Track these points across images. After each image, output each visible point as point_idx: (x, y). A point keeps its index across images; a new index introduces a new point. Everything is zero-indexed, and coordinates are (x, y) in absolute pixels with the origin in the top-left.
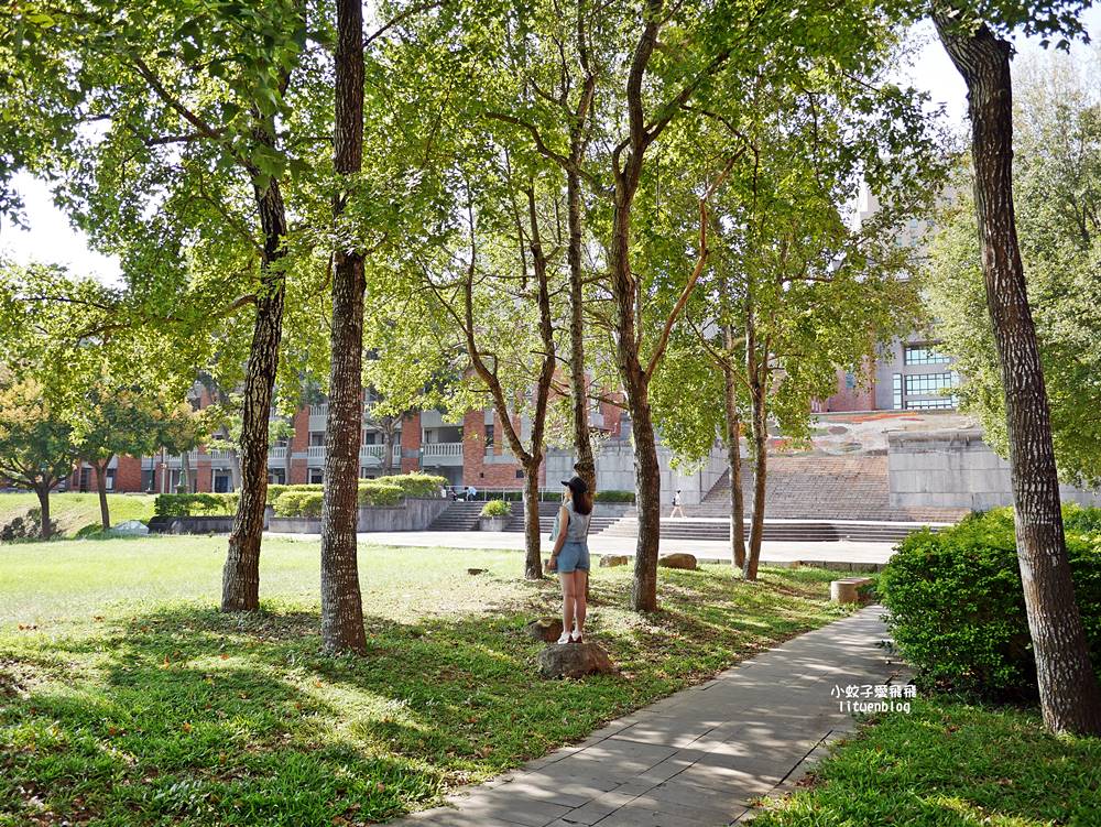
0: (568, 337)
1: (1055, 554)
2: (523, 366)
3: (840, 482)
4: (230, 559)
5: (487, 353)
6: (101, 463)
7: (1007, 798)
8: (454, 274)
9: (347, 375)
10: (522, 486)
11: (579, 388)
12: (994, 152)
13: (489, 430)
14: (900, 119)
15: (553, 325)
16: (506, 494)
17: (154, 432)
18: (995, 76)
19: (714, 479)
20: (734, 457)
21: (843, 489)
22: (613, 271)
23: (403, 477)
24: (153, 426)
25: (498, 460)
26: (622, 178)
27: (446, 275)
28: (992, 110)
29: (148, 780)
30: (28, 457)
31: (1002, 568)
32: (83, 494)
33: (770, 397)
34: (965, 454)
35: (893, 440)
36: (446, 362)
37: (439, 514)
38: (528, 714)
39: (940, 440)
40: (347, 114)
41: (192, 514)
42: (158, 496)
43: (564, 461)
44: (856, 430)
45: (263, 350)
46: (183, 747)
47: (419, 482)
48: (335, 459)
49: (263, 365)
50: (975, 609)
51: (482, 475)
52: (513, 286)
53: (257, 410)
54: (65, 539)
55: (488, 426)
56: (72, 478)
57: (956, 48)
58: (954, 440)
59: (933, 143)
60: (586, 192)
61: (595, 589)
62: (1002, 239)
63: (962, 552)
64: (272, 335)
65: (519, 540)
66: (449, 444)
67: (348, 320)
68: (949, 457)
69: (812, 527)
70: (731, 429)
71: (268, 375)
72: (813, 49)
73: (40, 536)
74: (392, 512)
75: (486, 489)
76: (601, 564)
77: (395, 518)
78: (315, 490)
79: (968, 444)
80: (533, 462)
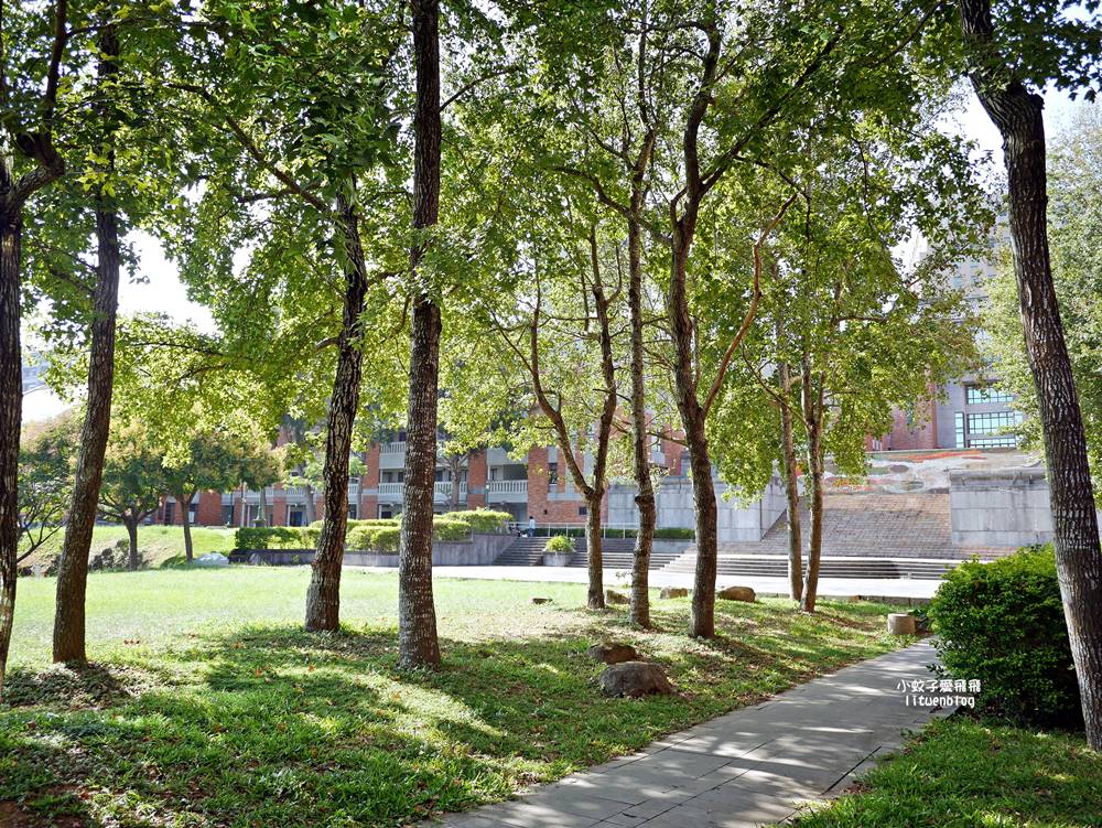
0: (628, 377)
1: (1094, 578)
2: (585, 404)
3: (902, 520)
4: (313, 582)
5: (552, 392)
6: (186, 498)
7: (1045, 806)
8: (520, 318)
9: (423, 410)
10: (585, 523)
11: (640, 425)
12: (1028, 199)
13: (553, 467)
14: (947, 166)
15: (615, 364)
16: (569, 531)
17: (237, 468)
18: (1029, 127)
19: (774, 517)
20: (792, 493)
21: (904, 527)
22: (671, 313)
23: (469, 513)
24: (236, 462)
25: (562, 497)
26: (679, 226)
27: (512, 318)
28: (1026, 160)
29: (251, 769)
30: (121, 491)
31: (1049, 595)
32: (168, 528)
33: (826, 433)
34: (1028, 492)
35: (955, 479)
36: (512, 402)
37: (504, 549)
38: (591, 726)
39: (1003, 478)
40: (425, 172)
41: (269, 547)
42: (238, 529)
43: (626, 497)
44: (916, 469)
45: (344, 388)
46: (280, 743)
47: (485, 518)
48: (413, 488)
49: (345, 402)
50: (1022, 635)
51: (546, 512)
52: (576, 327)
53: (339, 444)
54: (152, 569)
55: (552, 464)
56: (157, 512)
57: (991, 103)
58: (1017, 479)
59: (980, 188)
60: (646, 238)
61: (656, 618)
62: (1038, 279)
63: (1009, 579)
64: (353, 374)
65: (582, 575)
66: (514, 482)
67: (425, 359)
68: (1013, 495)
69: (873, 565)
70: (789, 464)
71: (350, 411)
72: (861, 102)
73: (128, 566)
74: (459, 547)
75: (550, 526)
76: (662, 596)
77: (462, 552)
78: (386, 525)
79: (1031, 483)
80: (595, 495)
